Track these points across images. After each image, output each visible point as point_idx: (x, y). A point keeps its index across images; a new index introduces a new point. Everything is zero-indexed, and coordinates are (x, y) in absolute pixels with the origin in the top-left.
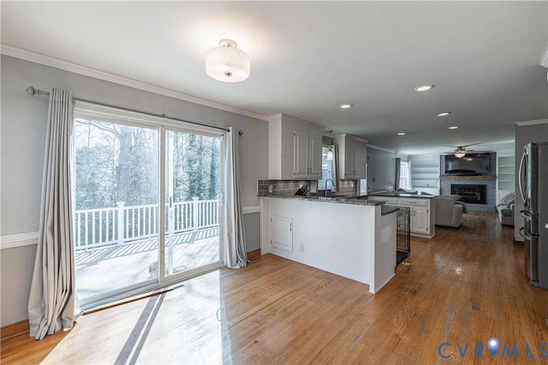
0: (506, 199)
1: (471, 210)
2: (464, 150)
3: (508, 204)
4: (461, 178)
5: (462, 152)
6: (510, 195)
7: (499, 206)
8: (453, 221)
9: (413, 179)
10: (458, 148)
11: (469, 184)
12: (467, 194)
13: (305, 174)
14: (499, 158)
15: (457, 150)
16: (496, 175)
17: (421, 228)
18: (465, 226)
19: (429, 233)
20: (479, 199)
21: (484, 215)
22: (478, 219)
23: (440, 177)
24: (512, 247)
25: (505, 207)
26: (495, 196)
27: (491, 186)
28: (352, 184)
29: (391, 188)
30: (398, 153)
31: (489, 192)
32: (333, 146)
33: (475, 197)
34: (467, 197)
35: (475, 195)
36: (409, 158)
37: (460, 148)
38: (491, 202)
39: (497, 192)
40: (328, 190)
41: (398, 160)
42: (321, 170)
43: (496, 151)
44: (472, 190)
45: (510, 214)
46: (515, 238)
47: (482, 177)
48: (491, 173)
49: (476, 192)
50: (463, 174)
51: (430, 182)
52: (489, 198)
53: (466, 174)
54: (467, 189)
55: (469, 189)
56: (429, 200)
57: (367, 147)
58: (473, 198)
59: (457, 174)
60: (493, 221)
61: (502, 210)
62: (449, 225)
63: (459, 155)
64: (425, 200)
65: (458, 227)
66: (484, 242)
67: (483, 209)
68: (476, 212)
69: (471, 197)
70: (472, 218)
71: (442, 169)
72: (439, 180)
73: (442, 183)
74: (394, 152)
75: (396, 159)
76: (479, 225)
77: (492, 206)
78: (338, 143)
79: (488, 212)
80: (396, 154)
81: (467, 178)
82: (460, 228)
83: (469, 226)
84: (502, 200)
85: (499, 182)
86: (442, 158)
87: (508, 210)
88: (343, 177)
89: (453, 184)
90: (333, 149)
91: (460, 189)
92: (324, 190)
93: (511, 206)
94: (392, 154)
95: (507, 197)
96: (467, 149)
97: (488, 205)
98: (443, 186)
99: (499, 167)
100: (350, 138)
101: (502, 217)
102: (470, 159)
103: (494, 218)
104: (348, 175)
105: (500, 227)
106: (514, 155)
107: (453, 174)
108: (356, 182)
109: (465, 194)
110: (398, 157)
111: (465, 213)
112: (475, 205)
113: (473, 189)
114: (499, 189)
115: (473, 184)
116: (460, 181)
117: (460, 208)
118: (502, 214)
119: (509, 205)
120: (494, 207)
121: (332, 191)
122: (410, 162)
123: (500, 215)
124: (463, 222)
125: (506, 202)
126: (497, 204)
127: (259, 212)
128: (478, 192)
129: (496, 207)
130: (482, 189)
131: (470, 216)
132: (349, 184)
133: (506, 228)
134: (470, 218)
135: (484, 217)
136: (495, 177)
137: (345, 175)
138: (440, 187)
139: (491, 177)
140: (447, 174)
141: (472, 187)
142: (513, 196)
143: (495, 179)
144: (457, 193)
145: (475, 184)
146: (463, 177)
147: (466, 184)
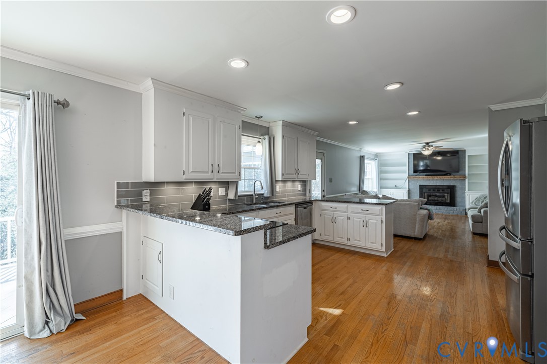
0: (476, 201)
1: (440, 213)
2: (432, 146)
3: (479, 207)
4: (430, 178)
5: (430, 149)
6: (480, 198)
7: (469, 209)
8: (416, 231)
9: (381, 179)
10: (425, 144)
11: (438, 184)
12: (436, 196)
13: (208, 172)
14: (468, 156)
15: (424, 147)
16: (465, 175)
17: (375, 243)
18: (431, 236)
19: (384, 250)
20: (448, 201)
21: (454, 219)
22: (446, 225)
23: (408, 178)
24: (485, 268)
25: (475, 212)
26: (465, 197)
27: (461, 186)
28: (299, 186)
29: (354, 189)
30: (362, 150)
31: (458, 193)
32: (267, 137)
33: (444, 199)
34: (436, 198)
35: (444, 196)
36: (376, 156)
37: (427, 144)
38: (460, 204)
39: (467, 193)
40: (258, 195)
41: (362, 158)
42: (240, 168)
43: (465, 149)
44: (441, 191)
45: (481, 221)
46: (488, 256)
47: (451, 177)
48: (461, 172)
49: (446, 193)
50: (432, 173)
51: (398, 183)
52: (458, 200)
53: (435, 173)
54: (436, 190)
55: (438, 190)
56: (384, 207)
57: (317, 141)
58: (442, 200)
59: (426, 174)
60: (463, 227)
61: (472, 216)
62: (413, 236)
63: (427, 153)
64: (379, 207)
65: (422, 238)
66: (451, 261)
67: (452, 212)
68: (446, 215)
69: (441, 198)
70: (440, 224)
71: (410, 168)
72: (407, 180)
73: (410, 184)
74: (358, 149)
75: (360, 156)
76: (447, 234)
77: (462, 208)
78: (274, 133)
79: (457, 216)
80: (360, 151)
81: (436, 178)
82: (425, 238)
83: (435, 234)
84: (472, 202)
85: (468, 182)
86: (410, 157)
87: (478, 215)
88: (279, 177)
89: (422, 184)
90: (267, 141)
91: (429, 190)
92: (252, 195)
93: (482, 211)
94: (355, 151)
95: (478, 199)
96: (435, 145)
97: (458, 208)
98: (412, 188)
99: (468, 166)
100: (290, 127)
101: (473, 224)
102: (439, 158)
103: (463, 223)
104: (287, 174)
105: (471, 236)
106: (487, 153)
107: (421, 174)
108: (304, 183)
109: (434, 195)
110: (362, 155)
111: (430, 220)
112: (444, 207)
113: (442, 190)
114: (468, 190)
115: (442, 184)
116: (429, 182)
117: (424, 215)
118: (473, 221)
119: (480, 209)
120: (463, 210)
121: (265, 195)
122: (377, 161)
123: (470, 221)
124: (430, 229)
125: (476, 205)
126: (467, 207)
127: (121, 233)
128: (448, 193)
129: (466, 209)
130: (452, 190)
131: (438, 220)
132: (293, 186)
133: (477, 237)
134: (439, 223)
135: (453, 222)
136: (465, 177)
137: (283, 175)
139: (460, 177)
140: (415, 174)
141: (441, 187)
142: (483, 198)
143: (465, 180)
144: (426, 194)
145: (444, 185)
146: (432, 177)
147: (435, 185)
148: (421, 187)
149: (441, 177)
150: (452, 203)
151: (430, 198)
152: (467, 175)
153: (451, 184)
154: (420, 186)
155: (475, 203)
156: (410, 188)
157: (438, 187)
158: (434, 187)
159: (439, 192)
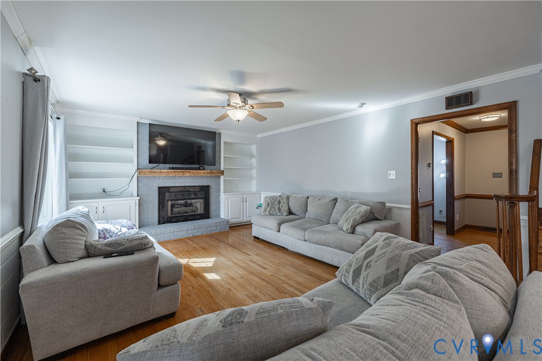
11: (187, 185)
14: (224, 143)
16: (220, 170)
20: (202, 211)
23: (137, 172)
26: (219, 202)
27: (215, 187)
31: (213, 197)
34: (185, 209)
38: (215, 214)
39: (223, 197)
49: (198, 198)
50: (180, 166)
52: (213, 207)
54: (186, 195)
59: (169, 165)
69: (191, 208)
71: (141, 153)
72: (136, 177)
73: (141, 185)
85: (224, 181)
89: (162, 185)
91: (175, 196)
97: (213, 220)
98: (143, 192)
99: (224, 157)
107: (161, 166)
113: (195, 194)
114: (224, 192)
115: (193, 185)
116: (173, 180)
128: (201, 199)
136: (220, 172)
138: (138, 195)
140: (150, 165)
141: (192, 190)
142: (276, 203)
143: (220, 177)
144: (170, 203)
145: (196, 185)
146: (182, 172)
147: (184, 185)
148: (162, 191)
149: (195, 171)
152: (222, 169)
153: (205, 184)
154: (159, 188)
156: (140, 193)
157: (188, 189)
158: (182, 189)
159: (190, 197)
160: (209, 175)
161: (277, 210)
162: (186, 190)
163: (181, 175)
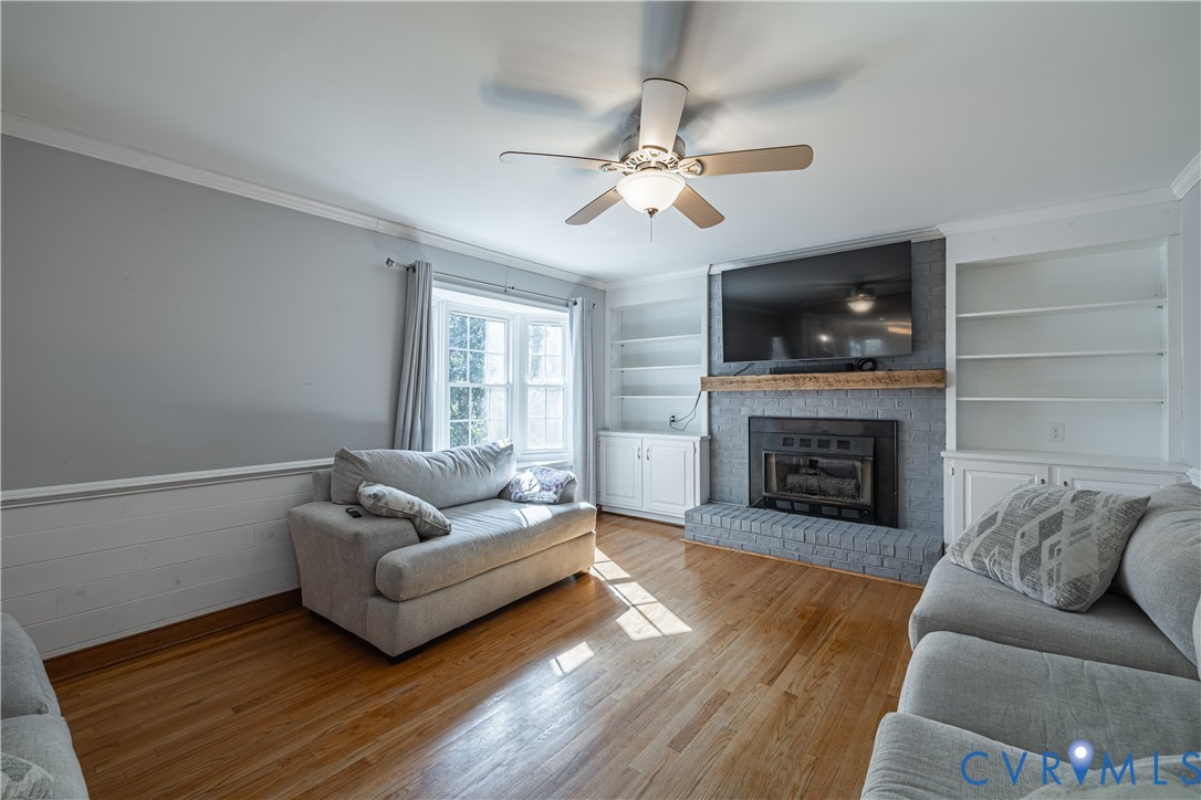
0: (987, 547)
11: (820, 414)
12: (815, 469)
14: (959, 268)
16: (943, 369)
20: (866, 498)
23: (707, 383)
26: (938, 483)
27: (923, 426)
31: (912, 460)
33: (849, 485)
34: (816, 481)
35: (846, 473)
38: (919, 519)
39: (952, 459)
43: (944, 229)
44: (834, 449)
47: (879, 380)
48: (923, 354)
49: (854, 458)
52: (912, 492)
54: (816, 440)
55: (820, 444)
58: (840, 493)
67: (874, 560)
69: (834, 481)
71: (713, 339)
72: (704, 394)
73: (715, 410)
81: (809, 383)
85: (960, 404)
86: (714, 290)
89: (758, 413)
91: (785, 442)
98: (721, 425)
99: (959, 321)
107: (754, 364)
109: (807, 468)
112: (839, 530)
113: (842, 444)
114: (960, 447)
115: (841, 415)
116: (786, 401)
122: (577, 309)
128: (863, 460)
136: (941, 376)
138: (710, 432)
139: (919, 379)
140: (734, 365)
141: (836, 431)
143: (942, 392)
144: (773, 460)
145: (849, 416)
146: (794, 378)
147: (813, 415)
148: (756, 426)
149: (831, 376)
150: (882, 508)
151: (792, 479)
152: (951, 366)
153: (881, 414)
154: (751, 419)
155: (976, 556)
156: (715, 428)
157: (825, 426)
158: (807, 425)
159: (825, 451)
160: (881, 386)
161: (1016, 563)
162: (818, 430)
163: (789, 386)
